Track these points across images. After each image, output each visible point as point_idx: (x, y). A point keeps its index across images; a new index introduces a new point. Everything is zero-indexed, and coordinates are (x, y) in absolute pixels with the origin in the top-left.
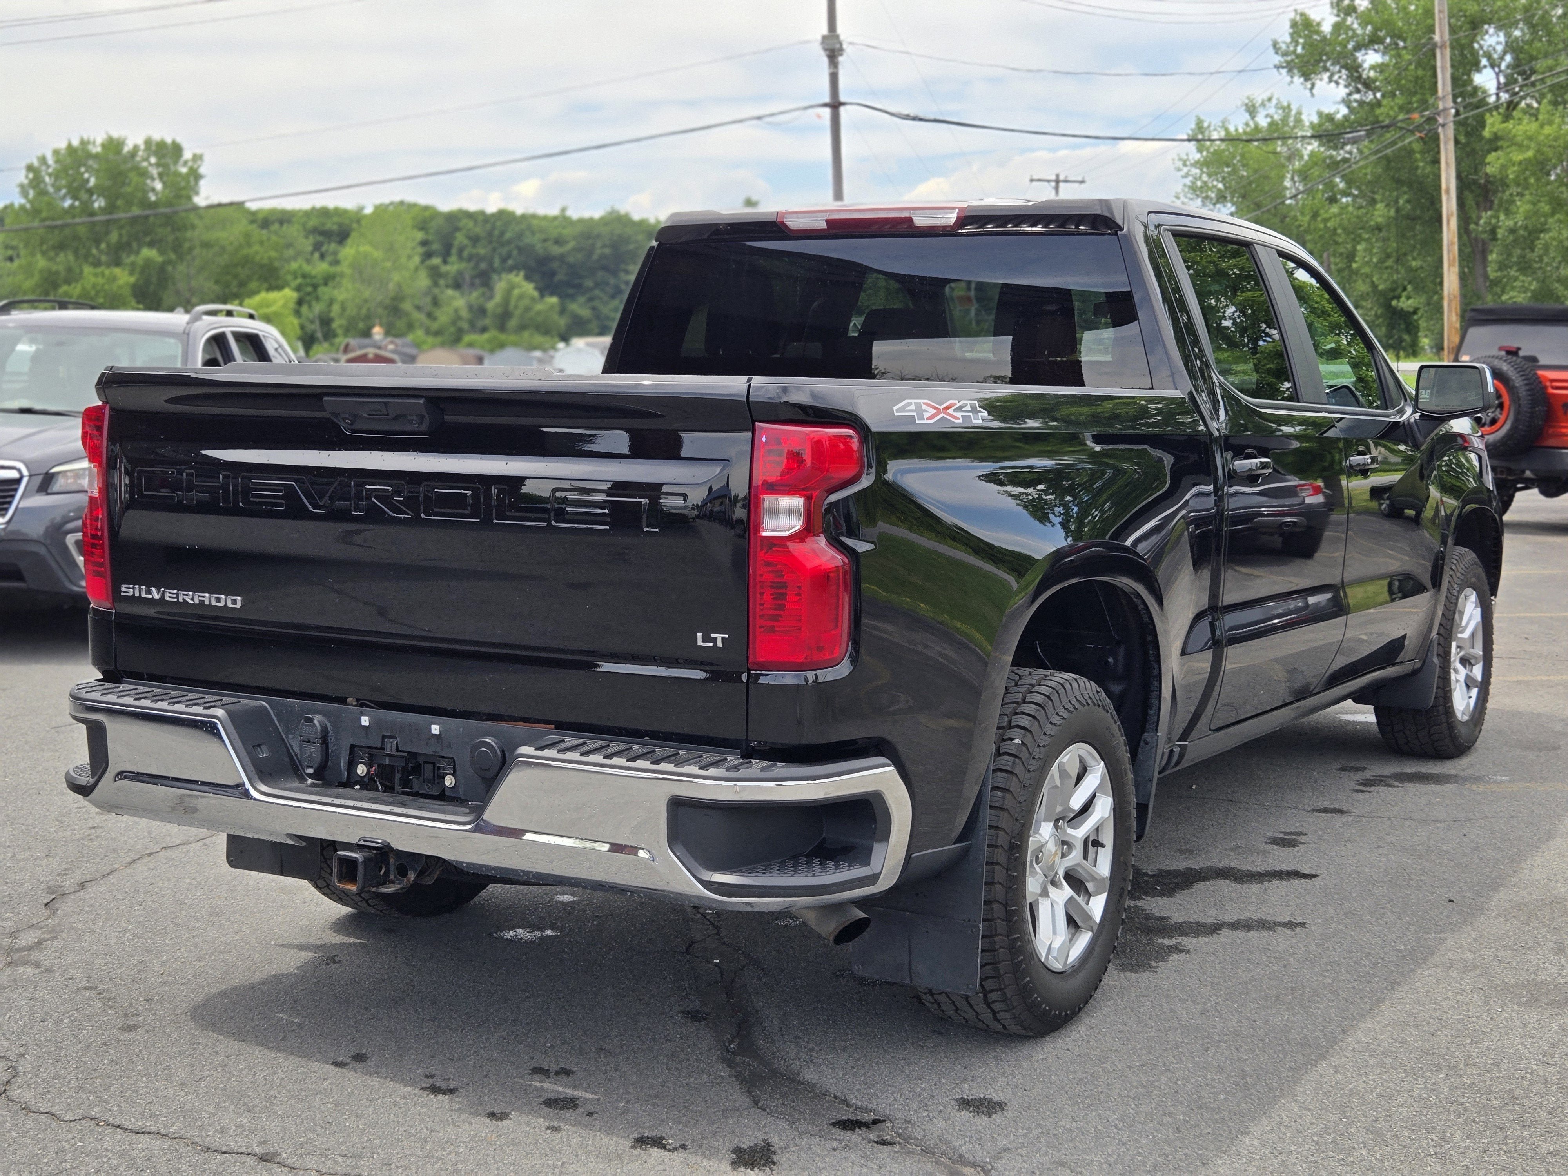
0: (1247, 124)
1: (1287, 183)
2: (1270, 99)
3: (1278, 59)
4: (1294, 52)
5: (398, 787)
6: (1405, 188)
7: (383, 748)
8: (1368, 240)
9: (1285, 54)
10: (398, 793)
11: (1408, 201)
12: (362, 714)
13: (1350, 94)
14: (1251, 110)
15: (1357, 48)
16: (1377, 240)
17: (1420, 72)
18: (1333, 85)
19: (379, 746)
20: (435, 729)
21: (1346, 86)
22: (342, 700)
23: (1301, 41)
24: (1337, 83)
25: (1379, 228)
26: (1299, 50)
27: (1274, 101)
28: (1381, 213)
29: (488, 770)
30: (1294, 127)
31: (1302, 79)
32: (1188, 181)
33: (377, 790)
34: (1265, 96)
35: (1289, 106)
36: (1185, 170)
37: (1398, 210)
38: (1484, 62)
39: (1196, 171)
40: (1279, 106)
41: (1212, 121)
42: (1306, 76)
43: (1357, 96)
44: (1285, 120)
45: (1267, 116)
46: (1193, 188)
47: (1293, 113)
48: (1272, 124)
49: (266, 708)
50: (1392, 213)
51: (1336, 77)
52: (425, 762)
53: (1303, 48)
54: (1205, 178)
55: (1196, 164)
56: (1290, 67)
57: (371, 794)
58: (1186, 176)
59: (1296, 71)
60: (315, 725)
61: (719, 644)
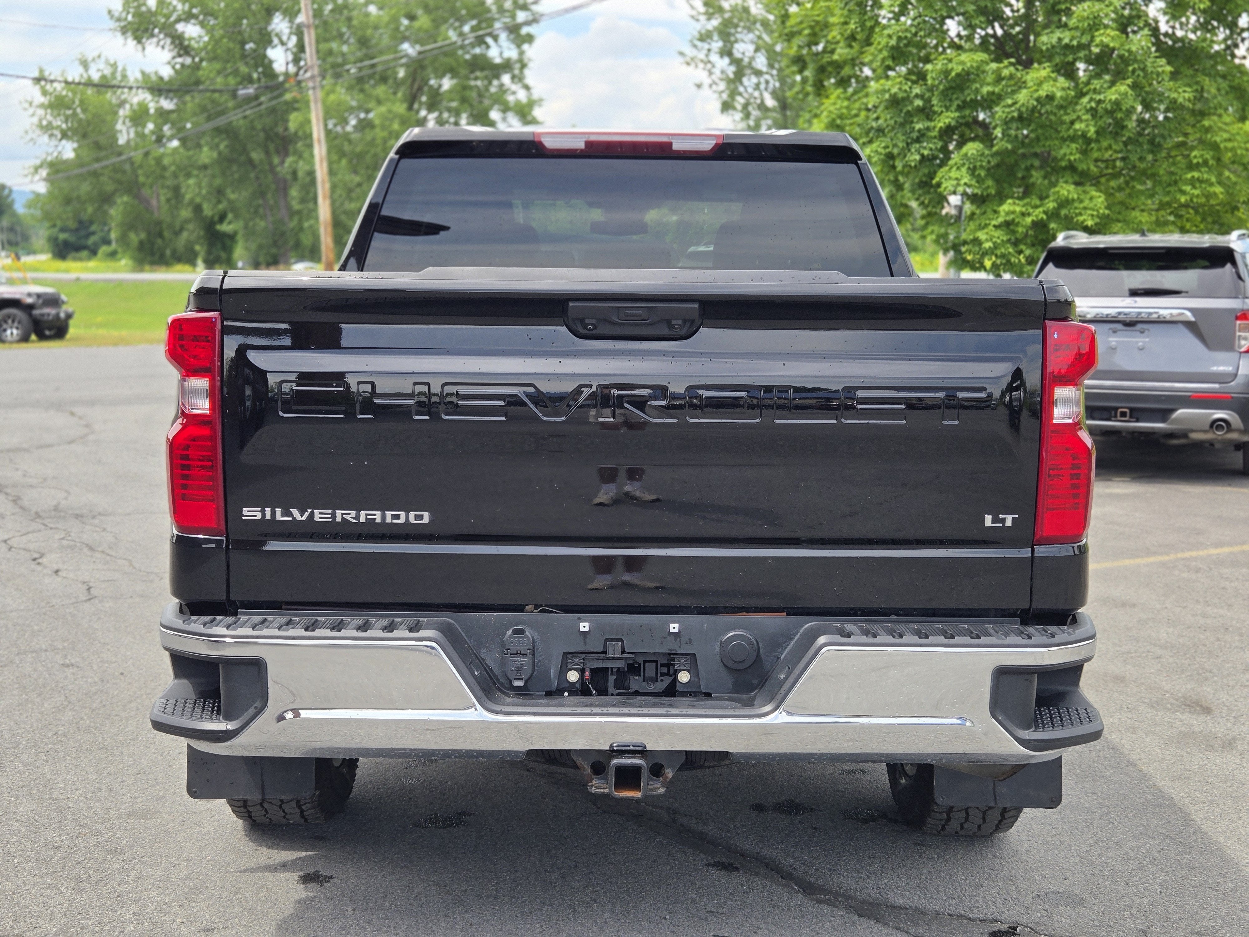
0: (81, 76)
1: (119, 126)
2: (99, 56)
3: (112, 24)
4: (126, 19)
5: (611, 689)
6: (224, 136)
7: (604, 652)
8: (197, 176)
9: (119, 20)
10: (612, 695)
11: (226, 147)
12: (581, 620)
13: (174, 58)
14: (85, 64)
15: (178, 20)
16: (205, 176)
17: (231, 45)
18: (159, 49)
19: (601, 650)
20: (674, 627)
21: (170, 51)
22: (520, 609)
23: (132, 10)
24: (163, 47)
25: (205, 167)
26: (130, 18)
27: (103, 59)
28: (206, 155)
29: (743, 661)
30: (121, 81)
31: (135, 42)
32: (35, 120)
33: (590, 694)
34: (96, 54)
35: (115, 63)
36: (31, 111)
37: (220, 154)
38: (276, 41)
39: (41, 112)
40: (107, 62)
41: (53, 72)
42: (139, 40)
43: (179, 60)
44: (114, 74)
45: (98, 70)
46: (40, 126)
47: (120, 69)
48: (103, 77)
49: (451, 624)
50: (215, 155)
51: (162, 43)
52: (645, 662)
53: (134, 16)
54: (49, 117)
55: (42, 106)
56: (124, 31)
57: (584, 699)
58: (33, 115)
59: (129, 34)
60: (527, 637)
61: (1009, 523)
